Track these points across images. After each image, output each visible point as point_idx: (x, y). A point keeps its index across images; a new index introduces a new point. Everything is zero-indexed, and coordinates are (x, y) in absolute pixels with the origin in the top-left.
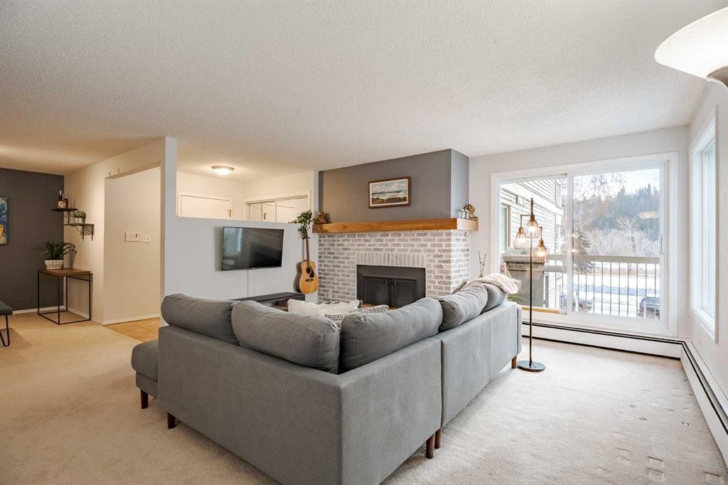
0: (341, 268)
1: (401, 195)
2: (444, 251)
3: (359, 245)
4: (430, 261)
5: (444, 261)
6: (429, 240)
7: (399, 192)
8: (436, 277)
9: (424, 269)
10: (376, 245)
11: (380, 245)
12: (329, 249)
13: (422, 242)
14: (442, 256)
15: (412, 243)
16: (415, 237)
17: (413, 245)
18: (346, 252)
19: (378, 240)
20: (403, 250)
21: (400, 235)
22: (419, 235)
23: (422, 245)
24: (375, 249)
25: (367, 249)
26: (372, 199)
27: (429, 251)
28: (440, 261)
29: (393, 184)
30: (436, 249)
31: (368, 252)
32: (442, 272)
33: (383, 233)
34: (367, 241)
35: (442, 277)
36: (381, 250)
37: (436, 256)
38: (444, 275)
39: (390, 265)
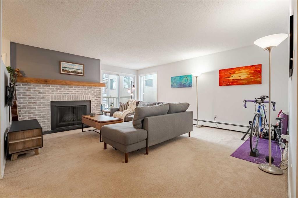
0: (37, 104)
1: (80, 71)
2: (98, 94)
3: (52, 91)
4: (93, 98)
5: (98, 98)
6: (93, 90)
7: (79, 70)
8: (95, 103)
9: (90, 101)
10: (64, 91)
11: (68, 91)
12: (25, 93)
13: (89, 91)
14: (97, 96)
15: (85, 91)
16: (86, 89)
17: (85, 92)
18: (42, 94)
19: (66, 89)
20: (81, 94)
21: (79, 88)
22: (88, 88)
23: (89, 92)
24: (64, 93)
25: (58, 93)
26: (63, 69)
27: (92, 94)
28: (96, 98)
29: (75, 65)
30: (95, 93)
31: (59, 95)
32: (97, 101)
33: (69, 86)
34: (59, 89)
35: (97, 103)
36: (68, 93)
37: (95, 96)
38: (98, 102)
39: (74, 100)
